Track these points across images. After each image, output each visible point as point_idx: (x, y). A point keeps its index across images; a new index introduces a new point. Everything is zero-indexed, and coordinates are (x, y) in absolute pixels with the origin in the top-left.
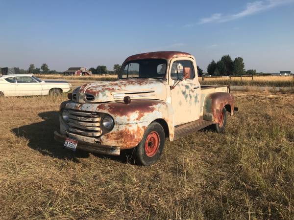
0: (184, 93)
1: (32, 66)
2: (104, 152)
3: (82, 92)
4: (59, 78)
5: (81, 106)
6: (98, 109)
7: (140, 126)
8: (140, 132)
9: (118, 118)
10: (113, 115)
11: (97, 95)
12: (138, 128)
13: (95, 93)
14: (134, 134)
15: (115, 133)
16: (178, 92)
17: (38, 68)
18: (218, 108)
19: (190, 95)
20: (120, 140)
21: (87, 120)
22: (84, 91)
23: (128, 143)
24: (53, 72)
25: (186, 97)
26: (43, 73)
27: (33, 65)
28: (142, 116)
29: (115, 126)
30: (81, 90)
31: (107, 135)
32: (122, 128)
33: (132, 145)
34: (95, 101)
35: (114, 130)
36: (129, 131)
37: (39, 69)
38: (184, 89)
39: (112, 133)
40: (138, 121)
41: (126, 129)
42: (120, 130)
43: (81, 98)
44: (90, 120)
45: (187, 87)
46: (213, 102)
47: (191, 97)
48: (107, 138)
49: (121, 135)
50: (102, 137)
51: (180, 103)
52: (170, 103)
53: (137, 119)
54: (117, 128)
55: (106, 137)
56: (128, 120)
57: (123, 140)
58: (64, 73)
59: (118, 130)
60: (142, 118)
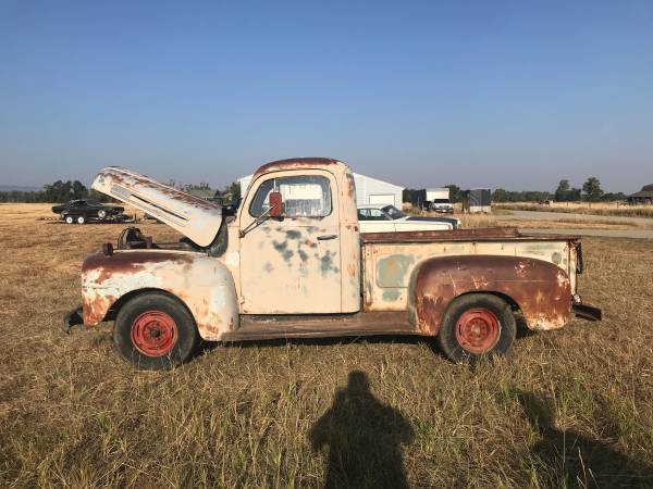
0: (280, 247)
1: (564, 184)
4: (575, 211)
7: (102, 293)
8: (102, 304)
12: (98, 296)
14: (90, 303)
16: (261, 245)
17: (577, 188)
18: (429, 295)
19: (300, 252)
24: (610, 198)
25: (288, 255)
26: (588, 199)
27: (566, 181)
28: (108, 277)
37: (580, 191)
38: (281, 238)
40: (97, 285)
45: (293, 234)
47: (304, 257)
51: (268, 268)
52: (237, 264)
53: (97, 282)
58: (631, 200)
60: (106, 281)
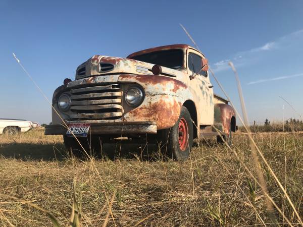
0: (201, 88)
2: (134, 129)
3: (96, 61)
5: (94, 79)
6: (121, 78)
7: (177, 100)
8: (177, 108)
9: (150, 87)
10: (143, 84)
11: (117, 63)
12: (175, 102)
13: (114, 61)
14: (170, 108)
15: (146, 108)
16: (197, 85)
18: (228, 117)
19: (206, 92)
20: (153, 117)
21: (104, 95)
22: (98, 60)
23: (164, 120)
25: (203, 93)
28: (178, 88)
29: (146, 98)
30: (93, 60)
31: (134, 112)
32: (156, 100)
33: (168, 124)
34: (114, 71)
35: (145, 103)
36: (164, 104)
38: (201, 83)
39: (141, 108)
40: (174, 94)
41: (161, 101)
42: (153, 102)
43: (94, 69)
44: (109, 94)
45: (203, 83)
46: (222, 111)
47: (207, 95)
48: (134, 116)
49: (155, 109)
50: (125, 116)
53: (173, 91)
54: (149, 101)
55: (133, 114)
56: (164, 90)
57: (157, 116)
59: (150, 103)
60: (178, 91)
